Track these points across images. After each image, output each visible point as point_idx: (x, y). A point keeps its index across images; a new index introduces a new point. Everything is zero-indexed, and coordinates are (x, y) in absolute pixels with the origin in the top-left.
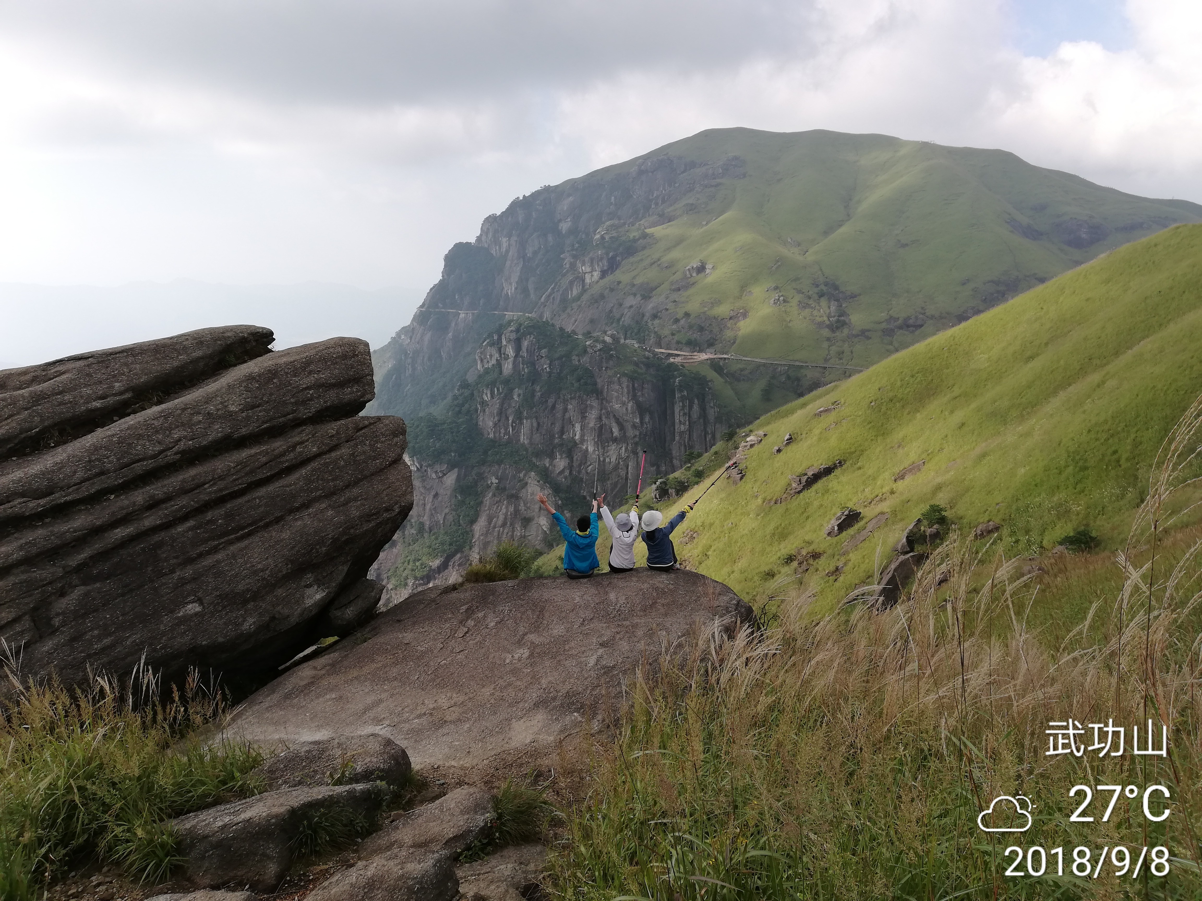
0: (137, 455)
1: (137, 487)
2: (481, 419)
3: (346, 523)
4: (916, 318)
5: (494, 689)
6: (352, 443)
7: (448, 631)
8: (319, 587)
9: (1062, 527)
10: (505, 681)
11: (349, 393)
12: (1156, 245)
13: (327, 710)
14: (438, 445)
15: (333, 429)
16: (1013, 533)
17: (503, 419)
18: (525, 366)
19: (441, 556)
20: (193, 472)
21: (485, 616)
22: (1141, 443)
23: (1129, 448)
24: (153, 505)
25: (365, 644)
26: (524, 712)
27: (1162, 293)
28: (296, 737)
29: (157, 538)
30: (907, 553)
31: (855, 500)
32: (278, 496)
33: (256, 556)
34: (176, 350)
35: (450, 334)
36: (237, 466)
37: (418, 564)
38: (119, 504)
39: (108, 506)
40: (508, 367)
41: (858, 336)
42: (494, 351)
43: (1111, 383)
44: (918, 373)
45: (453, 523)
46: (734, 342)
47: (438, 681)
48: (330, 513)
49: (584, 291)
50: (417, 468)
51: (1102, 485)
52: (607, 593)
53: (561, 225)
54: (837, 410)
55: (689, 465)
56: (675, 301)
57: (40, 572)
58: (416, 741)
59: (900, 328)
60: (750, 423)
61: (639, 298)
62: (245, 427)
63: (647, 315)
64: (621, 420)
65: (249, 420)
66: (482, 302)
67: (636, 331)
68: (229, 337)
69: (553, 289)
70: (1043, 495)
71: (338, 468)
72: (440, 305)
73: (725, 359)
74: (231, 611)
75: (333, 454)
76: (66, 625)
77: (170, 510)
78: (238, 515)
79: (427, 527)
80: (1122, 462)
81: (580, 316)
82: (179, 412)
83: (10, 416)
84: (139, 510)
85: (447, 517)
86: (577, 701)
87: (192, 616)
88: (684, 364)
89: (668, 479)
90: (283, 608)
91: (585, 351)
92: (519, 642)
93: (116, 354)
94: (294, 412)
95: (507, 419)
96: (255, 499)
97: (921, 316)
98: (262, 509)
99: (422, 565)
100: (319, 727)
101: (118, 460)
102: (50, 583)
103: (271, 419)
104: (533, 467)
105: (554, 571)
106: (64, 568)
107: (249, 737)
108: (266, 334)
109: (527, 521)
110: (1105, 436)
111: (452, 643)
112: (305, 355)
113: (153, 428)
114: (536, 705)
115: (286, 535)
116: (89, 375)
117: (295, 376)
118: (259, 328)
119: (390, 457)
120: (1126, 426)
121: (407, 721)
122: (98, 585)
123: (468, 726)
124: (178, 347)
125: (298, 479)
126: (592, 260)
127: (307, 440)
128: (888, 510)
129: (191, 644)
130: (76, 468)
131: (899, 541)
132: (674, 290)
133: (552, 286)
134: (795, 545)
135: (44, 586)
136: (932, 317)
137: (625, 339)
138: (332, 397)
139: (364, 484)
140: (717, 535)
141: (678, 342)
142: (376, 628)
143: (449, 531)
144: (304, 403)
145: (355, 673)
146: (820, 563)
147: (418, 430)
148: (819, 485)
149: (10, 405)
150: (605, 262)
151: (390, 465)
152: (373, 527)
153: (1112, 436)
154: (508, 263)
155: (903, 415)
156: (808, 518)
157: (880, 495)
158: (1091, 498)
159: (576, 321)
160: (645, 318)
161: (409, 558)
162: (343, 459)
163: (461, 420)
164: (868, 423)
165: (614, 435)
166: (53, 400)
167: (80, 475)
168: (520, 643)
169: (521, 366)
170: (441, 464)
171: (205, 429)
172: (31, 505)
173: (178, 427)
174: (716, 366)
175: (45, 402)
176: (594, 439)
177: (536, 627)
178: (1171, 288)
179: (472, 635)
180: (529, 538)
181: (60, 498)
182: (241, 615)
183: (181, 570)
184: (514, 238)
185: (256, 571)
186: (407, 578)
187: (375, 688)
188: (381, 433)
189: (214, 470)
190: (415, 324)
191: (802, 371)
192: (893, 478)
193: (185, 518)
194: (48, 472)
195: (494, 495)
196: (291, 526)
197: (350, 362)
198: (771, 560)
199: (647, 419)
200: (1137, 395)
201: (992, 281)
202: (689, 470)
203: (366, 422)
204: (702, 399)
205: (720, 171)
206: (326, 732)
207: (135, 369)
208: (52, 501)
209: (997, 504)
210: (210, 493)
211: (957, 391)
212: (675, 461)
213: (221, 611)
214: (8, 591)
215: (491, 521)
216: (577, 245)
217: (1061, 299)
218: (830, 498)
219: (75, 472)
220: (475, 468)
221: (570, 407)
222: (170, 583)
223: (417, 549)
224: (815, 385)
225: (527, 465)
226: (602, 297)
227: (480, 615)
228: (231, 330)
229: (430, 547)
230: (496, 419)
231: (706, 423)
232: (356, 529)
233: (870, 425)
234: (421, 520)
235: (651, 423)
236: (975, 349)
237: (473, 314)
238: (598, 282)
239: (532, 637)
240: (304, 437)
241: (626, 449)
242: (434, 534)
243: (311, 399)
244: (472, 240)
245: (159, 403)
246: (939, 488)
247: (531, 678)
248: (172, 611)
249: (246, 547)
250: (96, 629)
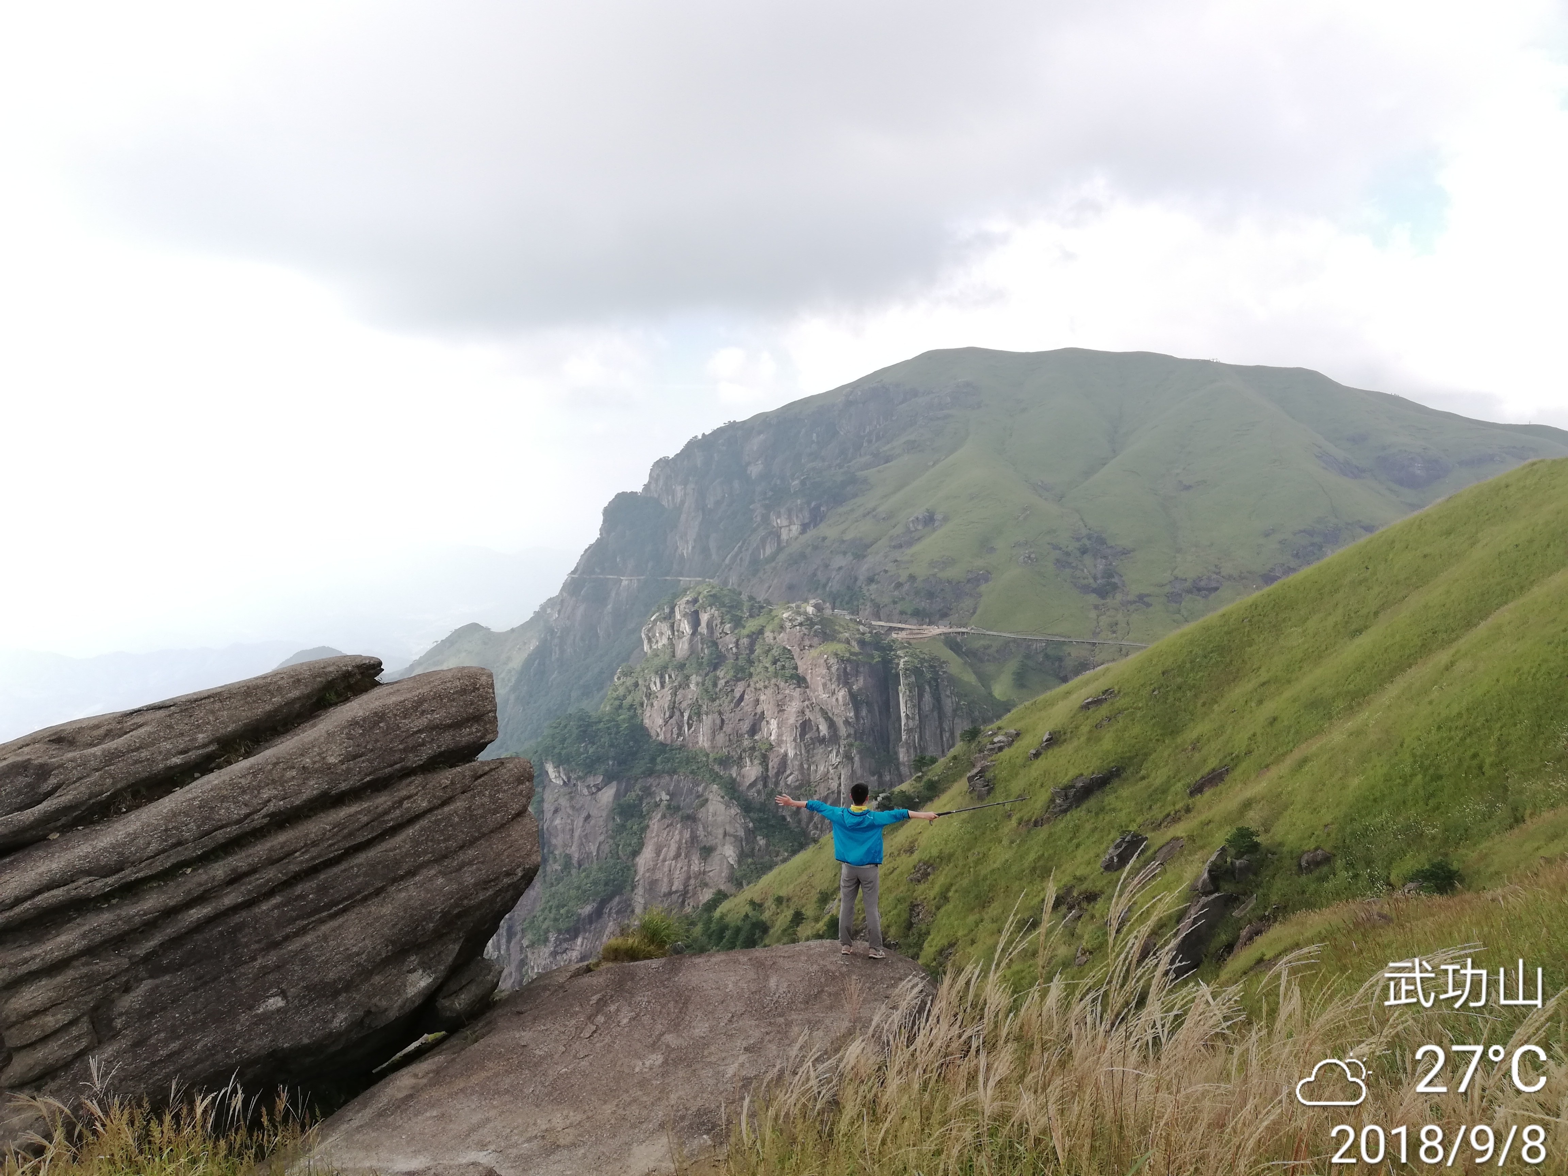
0: (220, 820)
1: (217, 858)
2: (648, 715)
3: (458, 893)
4: (1209, 578)
5: (617, 1105)
6: (468, 795)
7: (573, 1030)
8: (424, 971)
9: (1414, 856)
10: (630, 1096)
11: (466, 735)
12: (1507, 486)
13: (426, 1131)
14: (591, 751)
15: (447, 778)
16: (1350, 865)
17: (677, 713)
18: (705, 646)
19: (594, 900)
20: (282, 838)
21: (618, 1010)
22: (1508, 743)
23: (1492, 749)
24: (235, 879)
25: (476, 1045)
26: (647, 1135)
27: (1520, 547)
28: (390, 1165)
29: (237, 919)
30: (1211, 893)
31: (1140, 820)
32: (379, 863)
33: (351, 936)
34: (269, 692)
35: (609, 607)
36: (333, 828)
37: (562, 911)
38: (196, 879)
39: (184, 882)
40: (682, 648)
41: (1135, 602)
42: (664, 627)
43: (1463, 665)
44: (1212, 652)
45: (610, 855)
46: (974, 612)
47: (556, 1094)
48: (440, 880)
49: (780, 549)
50: (564, 782)
51: (1462, 800)
52: (767, 978)
53: (750, 468)
54: (1108, 703)
55: (920, 774)
56: (896, 561)
57: (101, 964)
58: (524, 1170)
59: (1189, 591)
60: (999, 717)
61: (849, 557)
62: (344, 781)
63: (861, 578)
64: (830, 715)
65: (349, 773)
66: (650, 564)
67: (847, 598)
68: (331, 672)
69: (741, 548)
70: (1386, 813)
71: (451, 826)
72: (597, 570)
73: (963, 633)
74: (319, 1006)
75: (446, 809)
76: (129, 1026)
77: (254, 884)
78: (333, 888)
79: (575, 861)
80: (1486, 767)
81: (775, 581)
82: (270, 767)
83: (79, 779)
84: (219, 885)
85: (602, 847)
86: (709, 1121)
87: (273, 1013)
88: (911, 641)
89: (892, 793)
90: (380, 1000)
91: (782, 628)
92: (654, 1043)
93: (201, 700)
94: (402, 760)
95: (682, 714)
96: (352, 867)
97: (1214, 576)
98: (360, 880)
99: (568, 912)
100: (416, 1153)
101: (198, 827)
102: (114, 977)
103: (376, 770)
104: (715, 777)
105: (744, 920)
106: (130, 958)
107: (337, 1165)
108: (374, 665)
109: (707, 852)
110: (1461, 734)
111: (576, 1046)
112: (418, 692)
113: (240, 788)
114: (662, 1126)
115: (387, 910)
116: (170, 727)
117: (405, 718)
118: (366, 658)
119: (513, 809)
120: (1487, 721)
121: (516, 1145)
122: (167, 978)
123: (583, 1151)
124: (271, 688)
125: (404, 841)
126: (789, 511)
127: (417, 794)
128: (1183, 835)
129: (271, 1047)
130: (150, 838)
131: (1197, 877)
132: (895, 547)
133: (740, 544)
134: (1063, 883)
135: (107, 980)
136: (1230, 577)
137: (833, 609)
138: (447, 740)
139: (481, 844)
140: (959, 870)
141: (902, 613)
142: (490, 1022)
143: (605, 866)
144: (414, 748)
145: (460, 1084)
146: (1097, 907)
147: (566, 731)
148: (1092, 802)
149: (80, 766)
150: (807, 514)
151: (513, 819)
152: (490, 895)
153: (1470, 734)
154: (683, 517)
155: (1196, 708)
156: (1078, 846)
157: (1173, 813)
158: (1449, 817)
159: (770, 587)
160: (859, 583)
161: (550, 904)
162: (457, 815)
163: (621, 717)
164: (1151, 719)
165: (821, 734)
166: (128, 758)
167: (154, 847)
168: (654, 1047)
169: (700, 646)
170: (594, 776)
171: (298, 786)
172: (98, 884)
173: (268, 785)
174: (952, 643)
175: (119, 761)
176: (795, 740)
177: (675, 1026)
178: (1531, 541)
179: (601, 1035)
180: (711, 874)
181: (130, 874)
182: (331, 1009)
183: (263, 957)
184: (690, 486)
185: (350, 955)
186: (547, 931)
187: (483, 1103)
188: (504, 780)
189: (307, 834)
190: (565, 594)
191: (1065, 648)
192: (1188, 791)
193: (271, 893)
194: (119, 846)
195: (664, 817)
196: (393, 899)
197: (469, 698)
198: (1032, 903)
199: (864, 712)
200: (1498, 680)
201: (1304, 531)
202: (920, 782)
203: (487, 768)
204: (936, 685)
205: (949, 400)
206: (423, 1160)
207: (222, 716)
208: (122, 878)
209: (1326, 826)
210: (302, 862)
211: (1264, 676)
212: (901, 768)
213: (307, 1006)
214: (65, 988)
215: (660, 851)
216: (770, 493)
217: (1391, 556)
218: (1107, 818)
219: (149, 844)
220: (640, 780)
221: (762, 697)
222: (250, 973)
223: (562, 890)
224: (1083, 666)
225: (708, 776)
226: (803, 556)
227: (613, 1008)
228: (334, 664)
229: (578, 888)
230: (667, 715)
231: (941, 717)
232: (470, 900)
233: (1154, 720)
234: (567, 852)
235: (869, 717)
236: (1284, 620)
237: (639, 580)
238: (797, 538)
239: (669, 1038)
240: (412, 789)
241: (838, 752)
242: (584, 871)
243: (423, 744)
244: (639, 489)
245: (247, 755)
246: (1247, 805)
247: (660, 1092)
248: (251, 1008)
249: (340, 926)
250: (163, 1031)
